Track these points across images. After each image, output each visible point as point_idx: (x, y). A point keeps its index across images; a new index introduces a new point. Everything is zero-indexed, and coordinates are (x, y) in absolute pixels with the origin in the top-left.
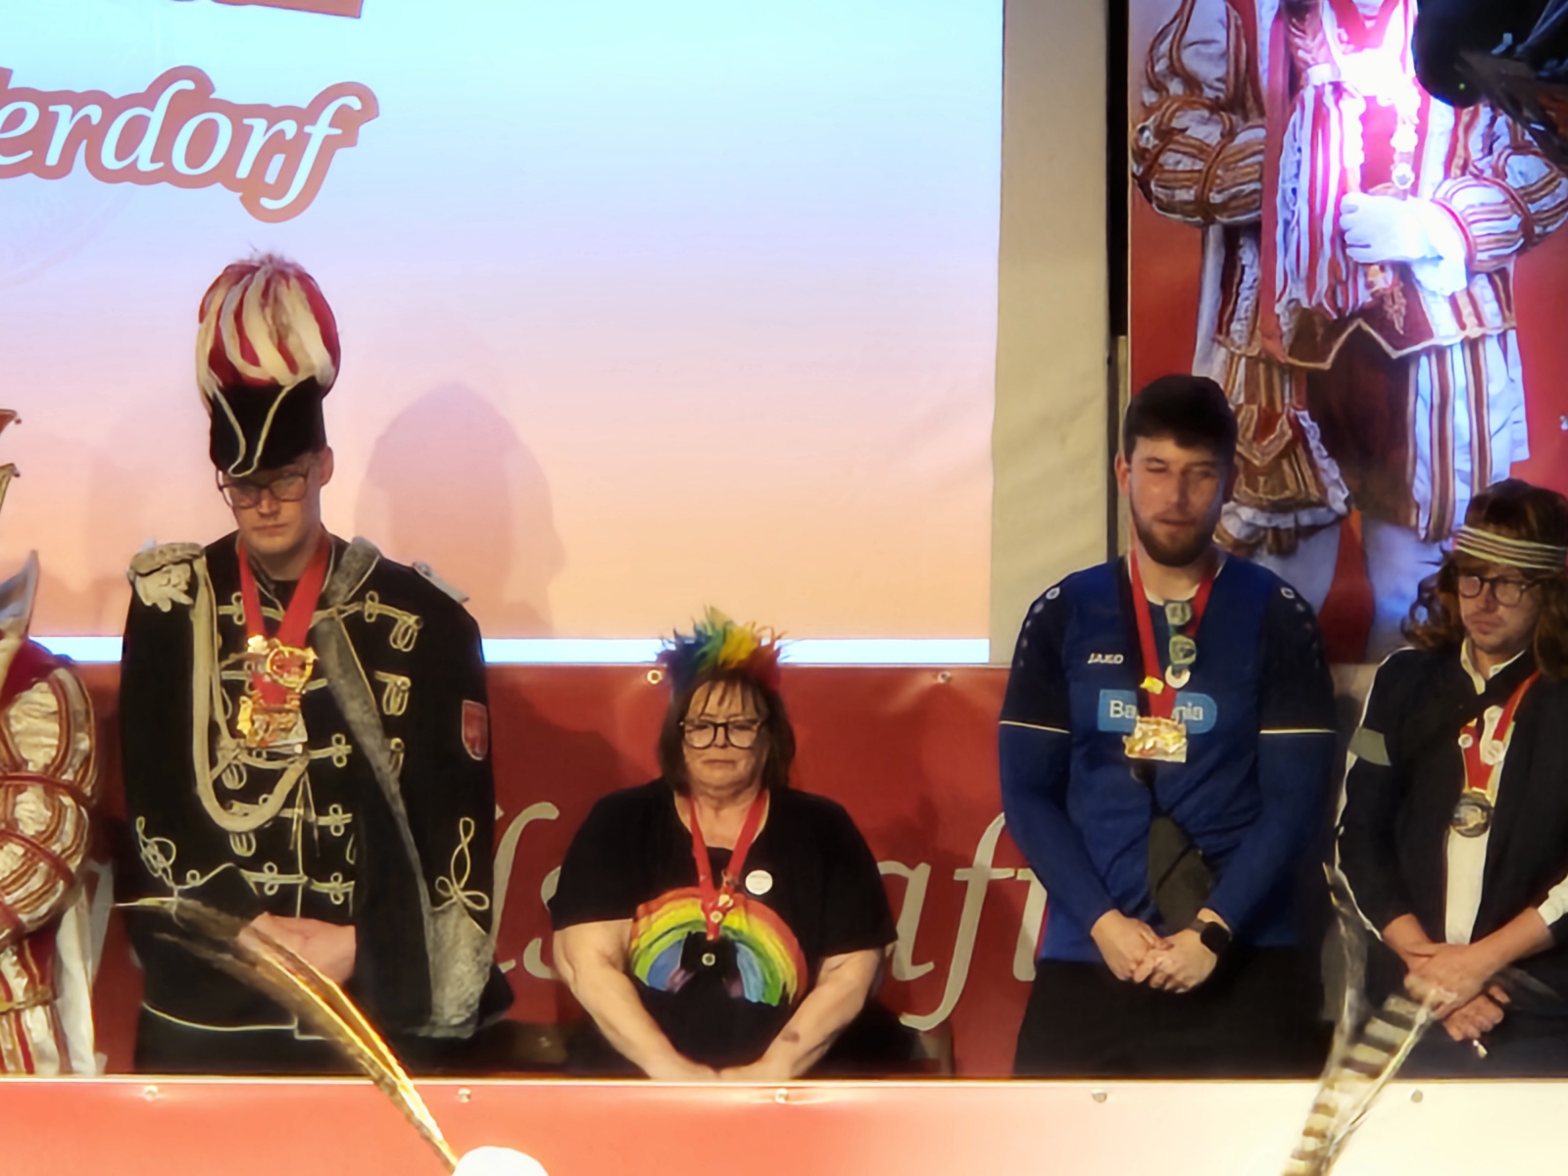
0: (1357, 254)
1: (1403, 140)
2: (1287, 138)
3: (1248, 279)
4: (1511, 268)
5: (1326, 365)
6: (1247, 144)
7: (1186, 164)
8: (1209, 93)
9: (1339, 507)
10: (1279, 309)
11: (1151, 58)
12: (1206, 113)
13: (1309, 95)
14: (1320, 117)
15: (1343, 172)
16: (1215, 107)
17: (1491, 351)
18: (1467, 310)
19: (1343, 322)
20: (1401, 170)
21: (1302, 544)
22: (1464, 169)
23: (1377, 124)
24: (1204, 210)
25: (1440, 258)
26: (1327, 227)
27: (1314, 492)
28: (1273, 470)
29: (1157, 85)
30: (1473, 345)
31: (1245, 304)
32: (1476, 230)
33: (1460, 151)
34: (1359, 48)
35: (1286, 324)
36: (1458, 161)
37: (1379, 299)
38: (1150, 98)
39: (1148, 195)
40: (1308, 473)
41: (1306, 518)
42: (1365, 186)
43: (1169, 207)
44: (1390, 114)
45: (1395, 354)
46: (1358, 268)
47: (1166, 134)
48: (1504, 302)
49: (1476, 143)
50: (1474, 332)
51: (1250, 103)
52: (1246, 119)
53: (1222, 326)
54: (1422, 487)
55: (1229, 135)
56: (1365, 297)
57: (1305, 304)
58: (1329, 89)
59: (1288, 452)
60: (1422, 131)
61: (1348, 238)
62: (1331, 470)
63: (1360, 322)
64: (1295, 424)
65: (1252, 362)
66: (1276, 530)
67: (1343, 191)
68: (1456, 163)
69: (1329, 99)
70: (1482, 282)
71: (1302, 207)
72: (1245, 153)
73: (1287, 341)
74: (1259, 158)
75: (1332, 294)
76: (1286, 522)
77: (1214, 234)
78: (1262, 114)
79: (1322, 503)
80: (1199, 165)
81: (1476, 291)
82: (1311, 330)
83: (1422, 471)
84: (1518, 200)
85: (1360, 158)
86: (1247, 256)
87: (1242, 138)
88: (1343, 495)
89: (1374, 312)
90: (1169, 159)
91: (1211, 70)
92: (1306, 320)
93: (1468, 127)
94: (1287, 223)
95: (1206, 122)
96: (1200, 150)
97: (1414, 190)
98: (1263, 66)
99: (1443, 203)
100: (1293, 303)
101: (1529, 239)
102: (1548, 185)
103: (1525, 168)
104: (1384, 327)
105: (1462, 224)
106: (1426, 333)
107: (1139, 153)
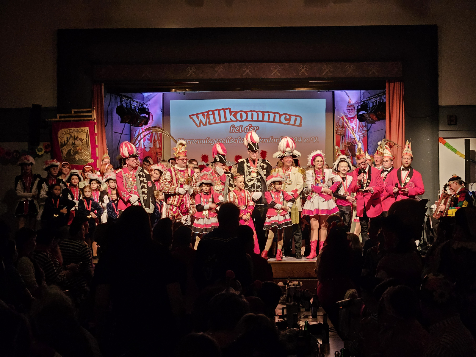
0: (351, 138)
3: (344, 139)
5: (350, 146)
11: (337, 124)
16: (341, 127)
18: (359, 142)
24: (340, 134)
25: (357, 138)
26: (349, 136)
29: (337, 126)
31: (344, 141)
35: (347, 143)
38: (337, 127)
39: (337, 134)
44: (354, 128)
46: (352, 139)
47: (338, 129)
48: (362, 141)
49: (360, 130)
53: (342, 143)
55: (342, 129)
56: (352, 141)
57: (348, 141)
59: (347, 152)
60: (356, 129)
62: (350, 153)
65: (344, 146)
67: (350, 133)
68: (359, 131)
70: (360, 140)
71: (348, 134)
72: (344, 130)
75: (350, 141)
77: (341, 136)
78: (345, 128)
82: (348, 143)
84: (363, 134)
86: (344, 138)
87: (343, 130)
88: (351, 155)
89: (353, 142)
90: (338, 131)
91: (341, 125)
92: (348, 142)
94: (346, 136)
96: (340, 131)
99: (357, 134)
100: (347, 141)
101: (364, 137)
102: (365, 133)
103: (363, 132)
104: (354, 143)
105: (359, 136)
106: (357, 143)
107: (336, 131)
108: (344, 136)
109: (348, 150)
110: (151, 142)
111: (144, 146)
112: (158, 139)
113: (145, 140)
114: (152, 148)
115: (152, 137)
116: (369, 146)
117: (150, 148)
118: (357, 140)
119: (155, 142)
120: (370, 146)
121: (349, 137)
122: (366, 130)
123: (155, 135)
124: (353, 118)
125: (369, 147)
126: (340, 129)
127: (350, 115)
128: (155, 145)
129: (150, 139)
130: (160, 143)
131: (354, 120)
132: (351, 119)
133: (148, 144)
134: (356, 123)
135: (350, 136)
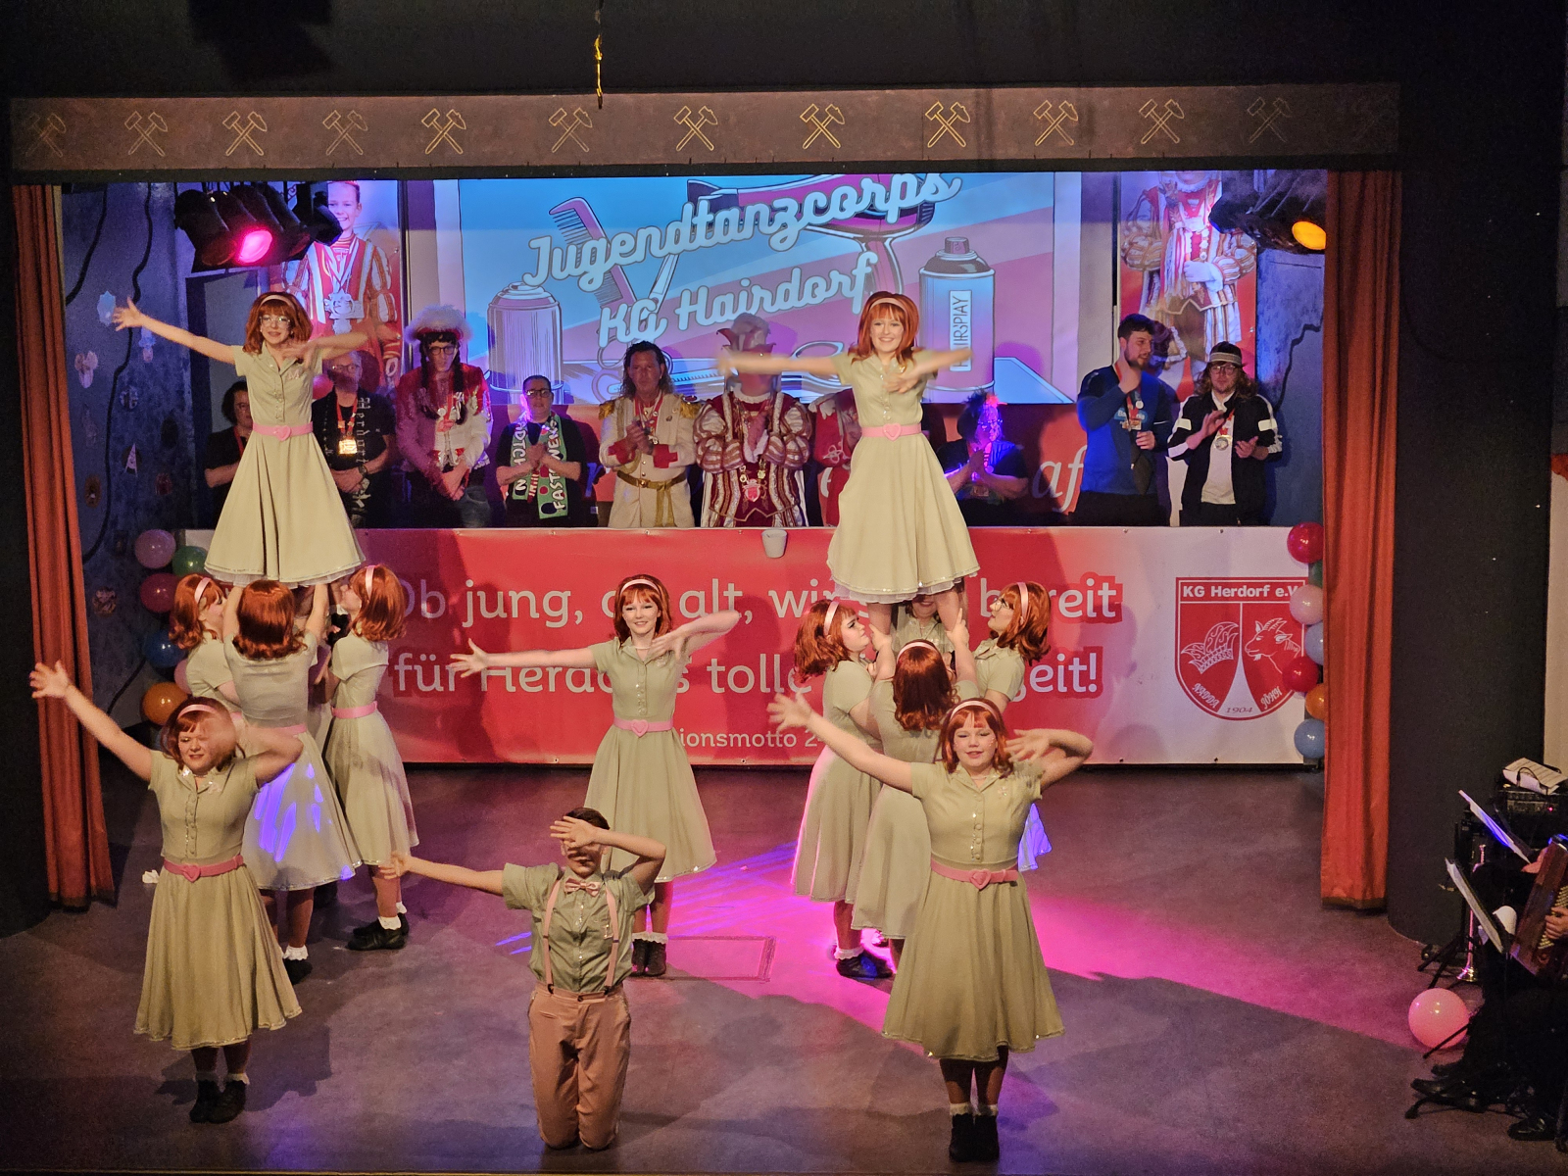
0: (1189, 279)
1: (1204, 244)
2: (1169, 245)
3: (1156, 287)
4: (1236, 283)
5: (1180, 313)
6: (1157, 247)
8: (1145, 231)
9: (1184, 356)
10: (1165, 296)
12: (1144, 238)
13: (1175, 231)
14: (1179, 239)
15: (1185, 254)
16: (1146, 236)
17: (1230, 308)
18: (1222, 296)
20: (1203, 254)
21: (1172, 367)
22: (1222, 253)
23: (1196, 239)
24: (1143, 266)
25: (1214, 281)
26: (1180, 271)
27: (1176, 351)
28: (1164, 344)
29: (1129, 229)
30: (1224, 306)
31: (1155, 295)
32: (1226, 272)
33: (1221, 247)
34: (1191, 217)
35: (1168, 301)
37: (1196, 292)
38: (1126, 233)
39: (1126, 262)
40: (1174, 346)
41: (1173, 359)
42: (1192, 259)
43: (1132, 266)
44: (1200, 236)
45: (1201, 310)
46: (1190, 283)
47: (1131, 244)
48: (1234, 293)
49: (1226, 245)
50: (1225, 303)
51: (1157, 234)
52: (1156, 239)
53: (1148, 301)
55: (1151, 244)
56: (1192, 293)
57: (1174, 295)
58: (1181, 230)
61: (1187, 275)
62: (1181, 345)
63: (1190, 300)
64: (1170, 331)
65: (1158, 310)
67: (1185, 260)
68: (1220, 252)
69: (1181, 233)
70: (1227, 287)
72: (1156, 249)
73: (1168, 306)
74: (1160, 250)
75: (1182, 290)
76: (1167, 360)
77: (1147, 274)
78: (1161, 238)
79: (1178, 354)
80: (1141, 253)
81: (1225, 290)
82: (1176, 303)
83: (1209, 344)
84: (1239, 262)
85: (1191, 250)
86: (1156, 280)
87: (1155, 245)
88: (1185, 352)
89: (1195, 297)
90: (1133, 251)
91: (1145, 225)
92: (1174, 299)
93: (1223, 241)
94: (1168, 270)
96: (1142, 249)
97: (1207, 260)
98: (1161, 223)
99: (1216, 264)
100: (1170, 295)
101: (1242, 275)
102: (1247, 258)
103: (1240, 253)
104: (1198, 302)
105: (1221, 270)
106: (1210, 303)
107: (1123, 250)
108: (1156, 273)
109: (1174, 330)
110: (356, 298)
111: (328, 313)
112: (384, 285)
113: (331, 291)
114: (359, 321)
115: (359, 277)
116: (1263, 314)
117: (353, 320)
118: (1214, 288)
119: (370, 295)
120: (1268, 314)
121: (1180, 279)
122: (1252, 248)
123: (371, 269)
124: (1199, 194)
125: (1261, 317)
126: (1143, 242)
127: (1186, 182)
128: (371, 311)
129: (351, 287)
130: (391, 303)
131: (1199, 205)
132: (1190, 201)
133: (342, 304)
135: (1184, 273)
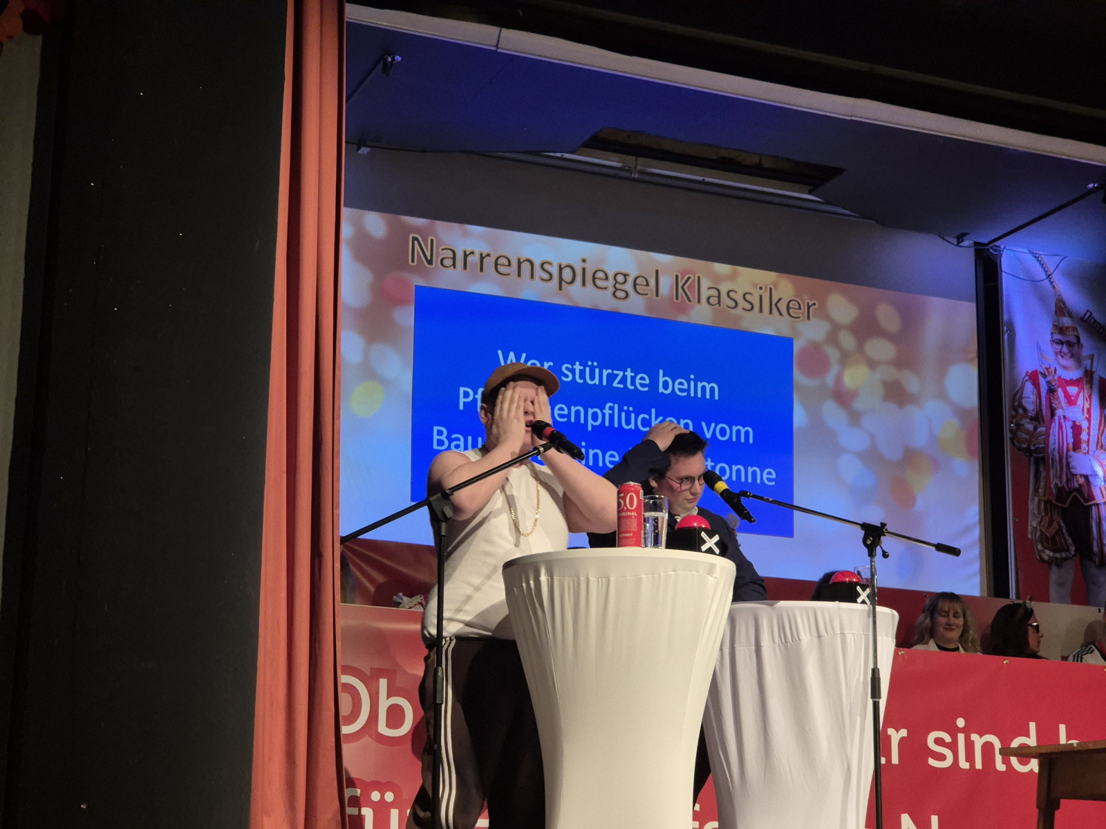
0: (1074, 471)
1: (1084, 436)
2: (1051, 432)
3: (1043, 476)
5: (1066, 506)
6: (1040, 432)
7: (1024, 436)
8: (1030, 414)
9: (1073, 553)
10: (1052, 486)
11: (1013, 400)
12: (1029, 420)
13: (1056, 418)
14: (1060, 427)
15: (1068, 444)
16: (1032, 419)
19: (1071, 492)
20: (1084, 446)
21: (1064, 564)
22: (1101, 447)
24: (1028, 449)
25: (1097, 475)
27: (1066, 548)
28: (1053, 538)
29: (1015, 409)
31: (1042, 484)
33: (1100, 442)
34: (1070, 405)
35: (1054, 491)
36: (1100, 445)
37: (1080, 485)
38: (1014, 413)
39: (1014, 444)
40: (1063, 542)
41: (1064, 555)
42: (1074, 450)
43: (1020, 449)
44: (1080, 427)
45: (1086, 504)
46: (1074, 475)
47: (1016, 425)
51: (1041, 419)
52: (1040, 423)
53: (1036, 490)
54: (1095, 548)
55: (1036, 428)
56: (1076, 485)
57: (1059, 485)
58: (1062, 417)
59: (1057, 533)
60: (1089, 434)
61: (1071, 466)
62: (1070, 541)
63: (1075, 493)
64: (1058, 523)
65: (1046, 503)
66: (1056, 558)
67: (1068, 451)
69: (1062, 421)
71: (1056, 454)
72: (1041, 434)
73: (1055, 497)
74: (1044, 437)
75: (1067, 481)
76: (1058, 555)
77: (1032, 459)
78: (1044, 423)
79: (1068, 550)
80: (1028, 437)
82: (1062, 493)
83: (1095, 543)
85: (1072, 440)
86: (1042, 469)
87: (1039, 429)
88: (1073, 549)
89: (1079, 490)
90: (1019, 433)
91: (1030, 406)
92: (1060, 490)
93: (1102, 435)
94: (1052, 459)
95: (1029, 423)
96: (1028, 432)
97: (1088, 451)
98: (1044, 407)
99: (1097, 458)
100: (1056, 485)
104: (1082, 496)
105: (1101, 465)
106: (1093, 499)
107: (1011, 431)
108: (1041, 461)
109: (1062, 524)
118: (1097, 483)
121: (1065, 469)
126: (1030, 427)
127: (1062, 369)
132: (1069, 389)
134: (1087, 405)
135: (1068, 465)
